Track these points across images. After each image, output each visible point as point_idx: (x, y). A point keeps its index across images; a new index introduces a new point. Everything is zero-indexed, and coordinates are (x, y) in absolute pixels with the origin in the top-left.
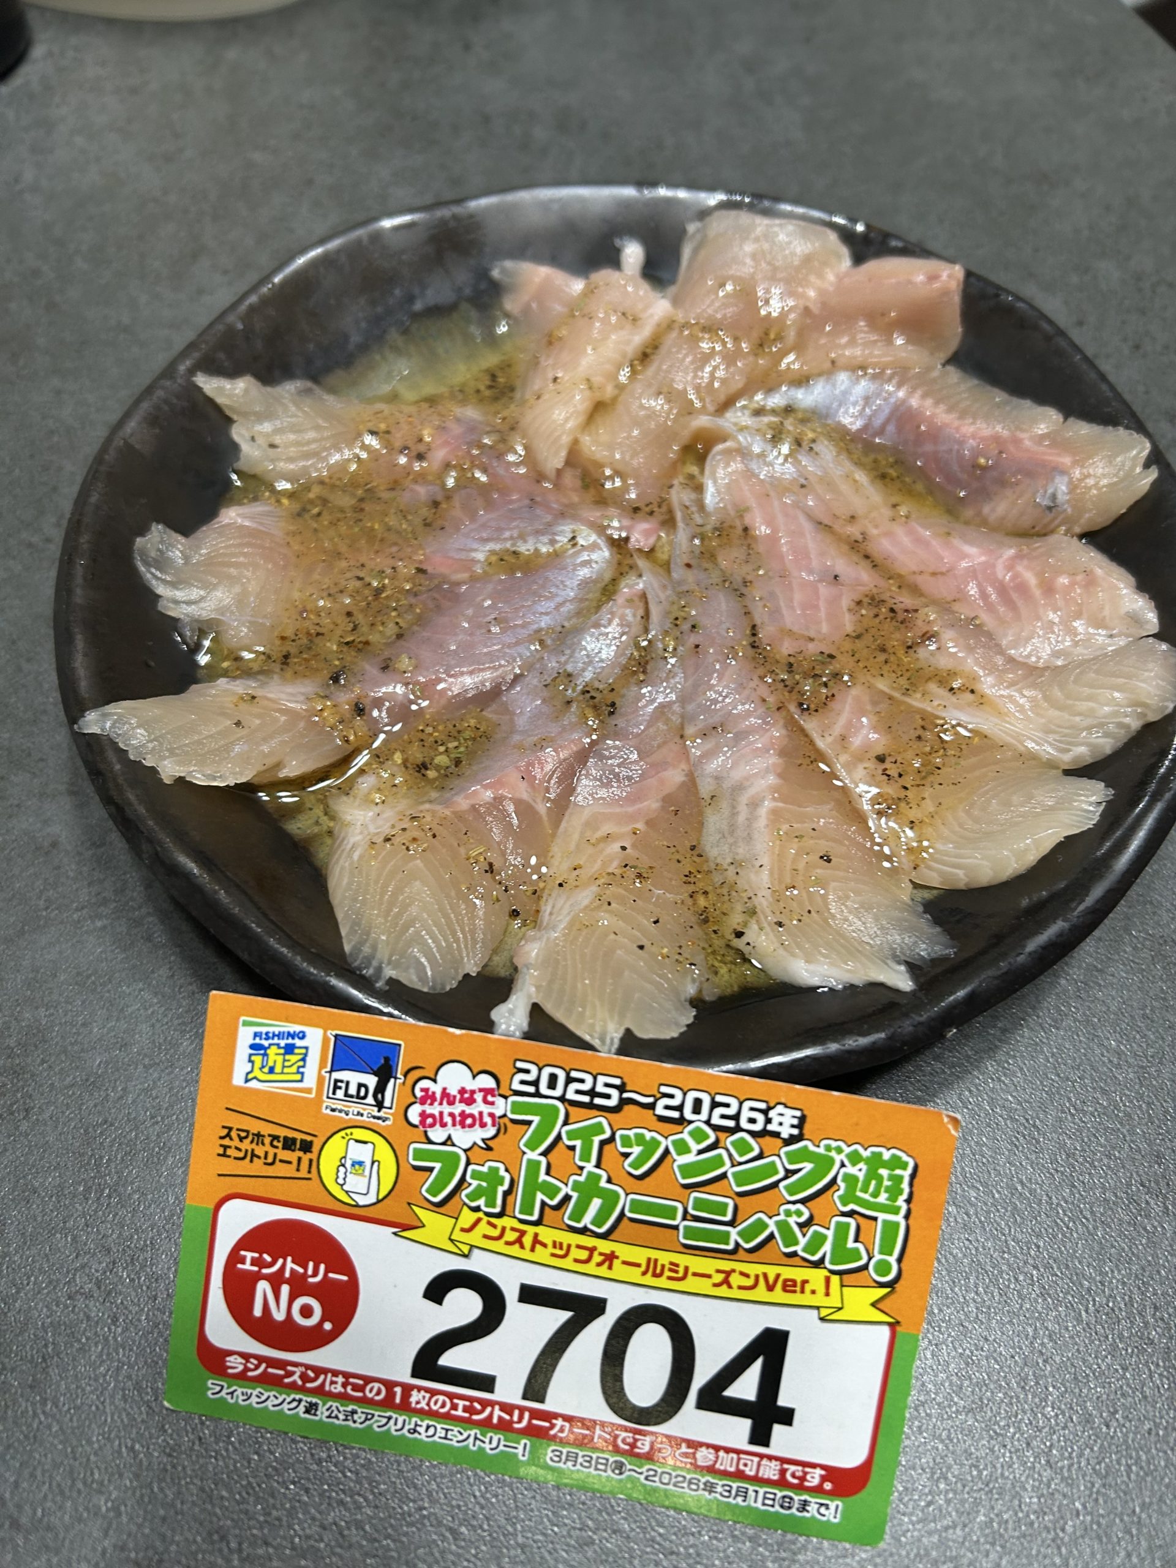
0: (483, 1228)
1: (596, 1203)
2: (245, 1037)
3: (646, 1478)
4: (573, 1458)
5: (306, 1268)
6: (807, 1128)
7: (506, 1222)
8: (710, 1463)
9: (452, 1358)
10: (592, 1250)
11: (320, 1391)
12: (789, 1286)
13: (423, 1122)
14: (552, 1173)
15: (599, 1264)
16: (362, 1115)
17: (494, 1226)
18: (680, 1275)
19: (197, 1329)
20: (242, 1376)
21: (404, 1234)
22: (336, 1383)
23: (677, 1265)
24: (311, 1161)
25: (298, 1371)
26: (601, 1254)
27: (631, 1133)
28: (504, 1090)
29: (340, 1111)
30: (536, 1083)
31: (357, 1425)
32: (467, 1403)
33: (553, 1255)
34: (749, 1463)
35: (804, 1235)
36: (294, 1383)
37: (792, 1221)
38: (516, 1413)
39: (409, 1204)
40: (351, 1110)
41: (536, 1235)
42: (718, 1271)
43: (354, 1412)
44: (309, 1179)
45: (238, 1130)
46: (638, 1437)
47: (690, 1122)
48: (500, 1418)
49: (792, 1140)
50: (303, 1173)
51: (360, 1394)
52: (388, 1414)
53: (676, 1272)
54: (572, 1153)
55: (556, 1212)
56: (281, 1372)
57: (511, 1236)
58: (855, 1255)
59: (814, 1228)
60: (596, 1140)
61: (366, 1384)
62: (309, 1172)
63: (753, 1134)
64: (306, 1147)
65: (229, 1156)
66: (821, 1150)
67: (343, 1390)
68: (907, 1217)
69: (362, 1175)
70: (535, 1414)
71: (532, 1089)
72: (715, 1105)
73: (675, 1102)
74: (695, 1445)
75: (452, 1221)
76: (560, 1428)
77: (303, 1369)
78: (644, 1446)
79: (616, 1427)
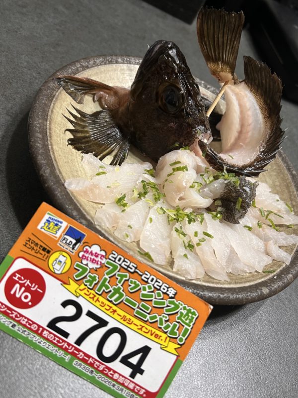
0: (85, 291)
1: (117, 295)
2: (47, 217)
3: (98, 378)
4: (80, 365)
5: (32, 285)
6: (177, 296)
7: (92, 292)
8: (117, 378)
9: (60, 325)
10: (111, 307)
11: (19, 322)
12: (156, 336)
13: (82, 257)
14: (110, 283)
15: (111, 312)
16: (67, 249)
17: (88, 291)
18: (130, 323)
21: (65, 285)
22: (24, 321)
23: (130, 319)
24: (48, 256)
25: (15, 313)
26: (113, 309)
27: (133, 280)
28: (107, 257)
29: (62, 246)
30: (115, 258)
31: (25, 336)
32: (58, 339)
34: (127, 382)
35: (165, 323)
36: (13, 316)
37: (164, 319)
38: (71, 347)
39: (69, 277)
40: (65, 247)
41: (98, 298)
42: (141, 325)
43: (25, 331)
44: (45, 261)
45: (33, 241)
46: (101, 365)
47: (149, 283)
48: (66, 347)
49: (172, 298)
50: (44, 259)
51: (29, 326)
52: (35, 335)
53: (130, 321)
54: (116, 280)
55: (106, 294)
56: (10, 312)
57: (92, 296)
58: (175, 334)
59: (168, 323)
60: (124, 279)
61: (33, 324)
62: (46, 259)
63: (163, 293)
64: (48, 252)
65: (26, 246)
66: (177, 303)
67: (25, 323)
68: (192, 328)
69: (60, 265)
70: (76, 349)
71: (113, 259)
72: (156, 281)
73: (147, 277)
74: (115, 372)
75: (78, 286)
76: (81, 355)
77: (17, 313)
78: (101, 368)
79: (96, 360)
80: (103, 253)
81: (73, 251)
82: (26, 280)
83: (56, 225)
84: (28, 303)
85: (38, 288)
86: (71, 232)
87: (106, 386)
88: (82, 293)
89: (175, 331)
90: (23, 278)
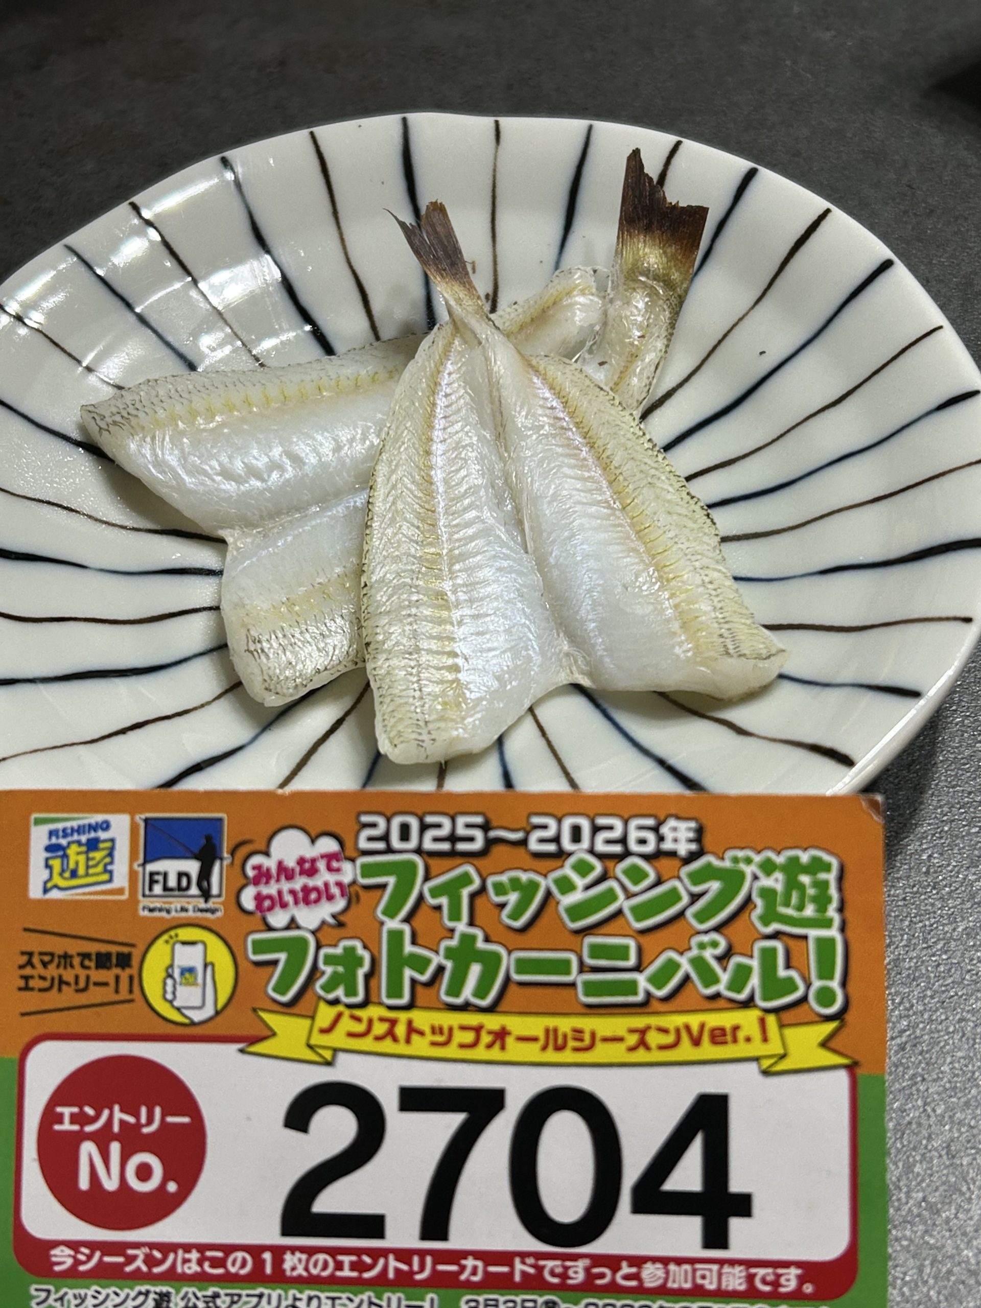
0: (347, 1024)
1: (475, 971)
2: (39, 837)
5: (137, 1116)
6: (708, 840)
7: (373, 1011)
8: (660, 1282)
10: (478, 1030)
11: (171, 1276)
12: (718, 1036)
13: (259, 906)
14: (420, 940)
15: (490, 1046)
16: (186, 910)
17: (358, 1019)
18: (587, 1043)
19: (11, 1219)
20: (72, 1274)
21: (253, 1049)
22: (189, 1261)
23: (582, 1032)
24: (131, 978)
25: (140, 1253)
26: (490, 1033)
27: (504, 878)
28: (350, 852)
29: (160, 910)
30: (385, 838)
32: (354, 1258)
33: (434, 1044)
34: (708, 1273)
35: (725, 969)
36: (138, 1269)
37: (709, 954)
38: (416, 1260)
39: (255, 1010)
40: (173, 906)
41: (410, 1023)
42: (632, 1031)
43: (216, 1296)
44: (132, 1001)
45: (41, 954)
46: (568, 1263)
47: (570, 854)
48: (397, 1271)
49: (692, 857)
50: (124, 995)
51: (220, 1271)
52: (258, 1291)
53: (582, 1040)
54: (437, 914)
55: (431, 991)
56: (120, 1259)
57: (380, 1028)
58: (789, 986)
59: (736, 960)
60: (465, 893)
61: (227, 1255)
62: (131, 991)
63: (646, 857)
64: (124, 961)
65: (32, 989)
66: (727, 864)
67: (198, 1269)
68: (843, 929)
69: (195, 984)
70: (439, 1256)
71: (381, 846)
72: (596, 829)
73: (551, 833)
74: (638, 1261)
75: (307, 1022)
76: (472, 1269)
77: (146, 1250)
78: (577, 1274)
79: (539, 1256)
80: (328, 845)
81: (210, 905)
82: (106, 1113)
83: (93, 845)
84: (161, 1189)
85: (164, 1115)
86: (159, 840)
88: (338, 1038)
89: (782, 973)
90: (89, 1111)
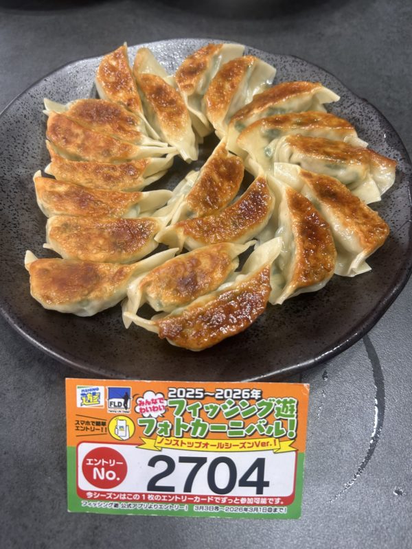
0: (165, 441)
1: (200, 428)
2: (79, 392)
3: (226, 510)
4: (202, 508)
5: (109, 462)
6: (263, 395)
7: (172, 438)
8: (245, 502)
10: (200, 443)
11: (118, 500)
12: (263, 444)
14: (185, 421)
16: (120, 412)
17: (168, 440)
19: (76, 486)
20: (92, 498)
21: (140, 447)
22: (123, 496)
23: (228, 444)
24: (106, 428)
25: (110, 494)
26: (203, 444)
27: (208, 405)
28: (166, 398)
29: (113, 411)
30: (176, 394)
31: (132, 508)
32: (166, 496)
33: (188, 447)
34: (257, 500)
35: (266, 428)
36: (110, 498)
37: (262, 424)
38: (182, 497)
39: (140, 437)
40: (117, 411)
41: (182, 441)
42: (241, 443)
43: (130, 505)
44: (106, 434)
45: (82, 421)
46: (222, 498)
47: (226, 399)
48: (178, 499)
49: (259, 399)
50: (104, 432)
51: (131, 499)
52: (141, 503)
54: (190, 414)
55: (188, 434)
56: (105, 496)
57: (174, 442)
58: (283, 432)
59: (269, 425)
60: (198, 409)
61: (133, 495)
62: (106, 432)
63: (247, 399)
64: (104, 424)
65: (79, 430)
66: (268, 401)
67: (126, 498)
68: (297, 417)
69: (123, 430)
70: (189, 496)
71: (175, 396)
72: (234, 392)
73: (221, 394)
74: (239, 498)
75: (154, 441)
76: (197, 499)
77: (112, 493)
78: (224, 500)
79: (214, 496)
80: (160, 396)
81: (127, 410)
82: (100, 461)
83: (94, 394)
84: (115, 479)
85: (116, 461)
86: (113, 393)
87: (239, 514)
88: (162, 445)
89: (281, 429)
90: (96, 460)
